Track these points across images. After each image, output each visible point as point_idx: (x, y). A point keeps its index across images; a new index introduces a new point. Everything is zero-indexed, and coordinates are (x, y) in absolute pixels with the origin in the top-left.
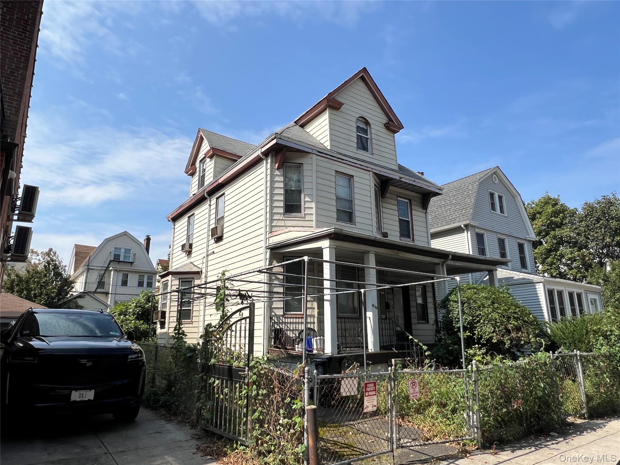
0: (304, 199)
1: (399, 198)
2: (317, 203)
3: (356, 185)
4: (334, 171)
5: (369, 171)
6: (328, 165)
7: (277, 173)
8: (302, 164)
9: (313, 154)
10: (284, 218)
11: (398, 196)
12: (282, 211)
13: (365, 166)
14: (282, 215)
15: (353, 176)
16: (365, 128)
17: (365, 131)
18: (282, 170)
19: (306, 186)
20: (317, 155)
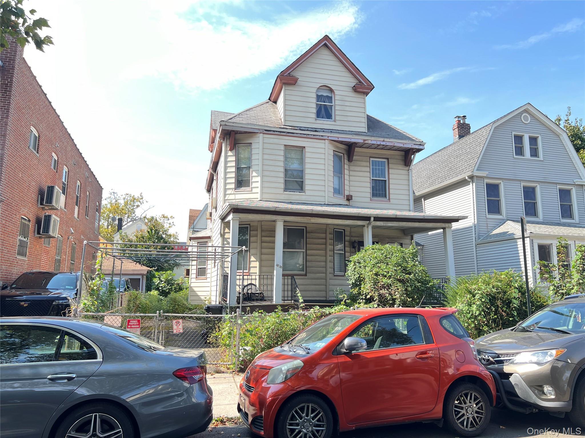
0: (252, 175)
1: (371, 159)
2: (262, 177)
3: (308, 155)
4: (283, 146)
5: (325, 140)
6: (276, 141)
7: (230, 153)
8: (251, 143)
9: (260, 133)
10: (235, 193)
11: (370, 157)
12: (233, 186)
13: (319, 136)
14: (234, 190)
15: (305, 147)
16: (330, 95)
17: (330, 99)
18: (234, 151)
19: (254, 162)
20: (263, 133)
